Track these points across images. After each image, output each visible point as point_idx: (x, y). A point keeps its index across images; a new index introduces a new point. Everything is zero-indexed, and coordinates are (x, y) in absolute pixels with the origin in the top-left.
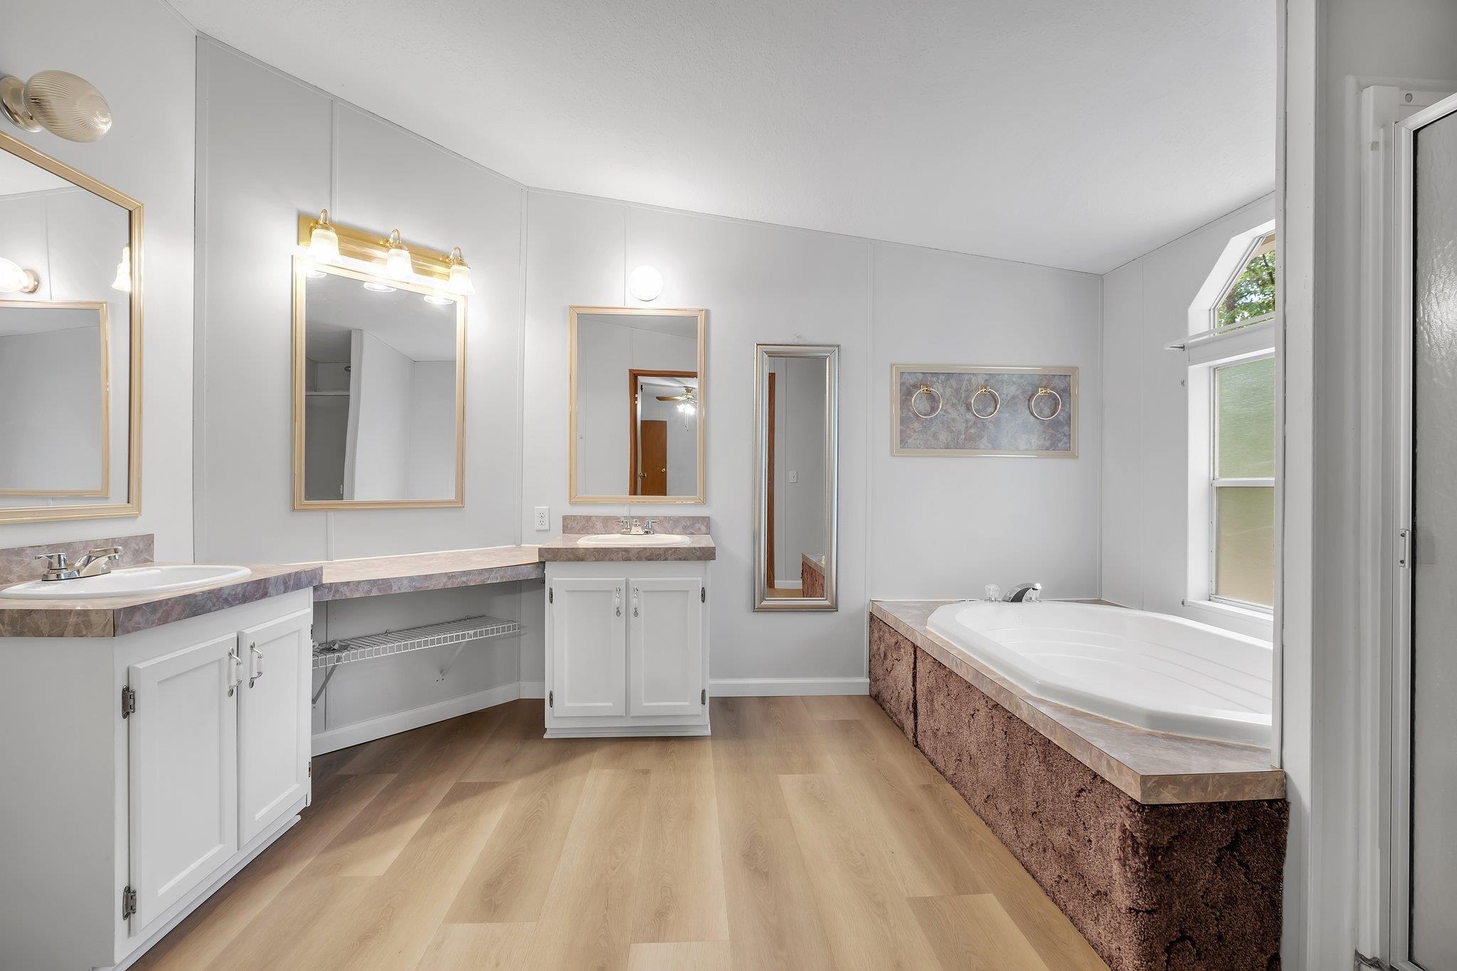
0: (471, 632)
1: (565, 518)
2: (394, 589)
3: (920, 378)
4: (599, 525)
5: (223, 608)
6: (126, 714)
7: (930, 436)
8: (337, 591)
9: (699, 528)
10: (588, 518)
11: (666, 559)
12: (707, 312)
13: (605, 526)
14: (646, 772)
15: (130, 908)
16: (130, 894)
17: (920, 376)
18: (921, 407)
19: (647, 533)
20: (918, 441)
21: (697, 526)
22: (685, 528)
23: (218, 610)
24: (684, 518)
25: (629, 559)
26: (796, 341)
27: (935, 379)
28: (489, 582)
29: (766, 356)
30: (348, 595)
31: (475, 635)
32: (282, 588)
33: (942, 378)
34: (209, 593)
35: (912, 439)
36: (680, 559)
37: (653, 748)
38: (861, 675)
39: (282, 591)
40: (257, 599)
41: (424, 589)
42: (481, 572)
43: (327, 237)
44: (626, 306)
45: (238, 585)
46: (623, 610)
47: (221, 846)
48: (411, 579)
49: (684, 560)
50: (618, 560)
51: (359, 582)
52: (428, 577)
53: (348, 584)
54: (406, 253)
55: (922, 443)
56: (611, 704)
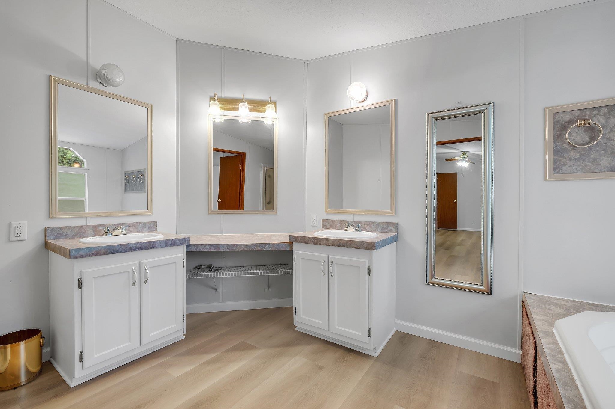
0: (268, 272)
1: (323, 221)
2: (220, 249)
3: (577, 115)
4: (338, 225)
5: (129, 251)
6: (80, 288)
7: (589, 162)
8: (197, 248)
9: (391, 230)
10: (333, 221)
11: (347, 247)
12: (396, 100)
13: (341, 225)
14: (321, 368)
15: (81, 359)
16: (81, 354)
17: (577, 113)
18: (578, 139)
19: (357, 230)
20: (574, 168)
21: (390, 228)
22: (383, 229)
23: (126, 252)
24: (382, 223)
25: (328, 245)
26: (457, 106)
27: (595, 113)
28: (265, 250)
29: (434, 120)
30: (202, 250)
31: (270, 273)
32: (164, 245)
33: (603, 110)
34: (121, 245)
35: (567, 166)
36: (355, 248)
37: (338, 353)
38: (514, 346)
39: (164, 246)
40: (149, 249)
41: (234, 250)
42: (261, 245)
43: (215, 104)
44: (351, 107)
45: (138, 243)
46: (326, 273)
47: (129, 343)
48: (228, 245)
49: (357, 248)
50: (323, 245)
51: (206, 245)
52: (235, 245)
53: (202, 245)
54: (246, 104)
55: (579, 169)
56: (321, 322)
